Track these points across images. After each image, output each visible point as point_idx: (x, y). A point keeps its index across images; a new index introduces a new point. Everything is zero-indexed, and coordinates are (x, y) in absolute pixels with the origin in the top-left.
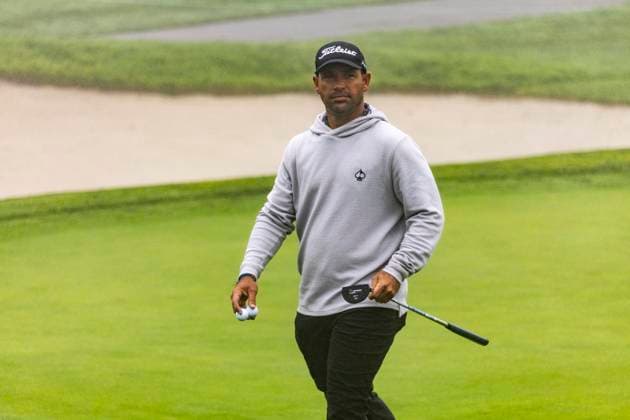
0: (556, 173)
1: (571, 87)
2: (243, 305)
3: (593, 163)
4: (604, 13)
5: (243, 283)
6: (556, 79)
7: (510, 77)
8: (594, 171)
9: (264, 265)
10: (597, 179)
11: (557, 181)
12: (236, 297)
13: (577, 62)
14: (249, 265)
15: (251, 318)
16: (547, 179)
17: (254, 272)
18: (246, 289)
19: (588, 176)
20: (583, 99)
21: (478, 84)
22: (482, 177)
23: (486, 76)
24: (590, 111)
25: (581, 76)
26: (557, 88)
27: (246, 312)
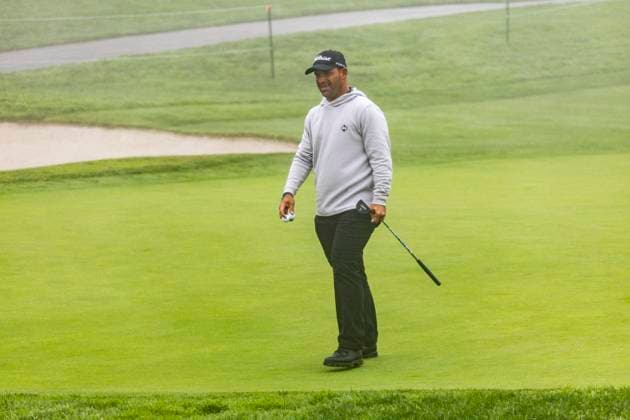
0: (73, 177)
1: (83, 116)
2: (286, 213)
3: (99, 169)
4: (105, 63)
5: (286, 199)
6: (73, 111)
7: (40, 109)
8: (100, 175)
9: (299, 187)
10: (102, 180)
11: (74, 182)
12: (282, 208)
13: (88, 98)
14: (289, 187)
15: (291, 220)
16: (67, 181)
17: (292, 191)
18: (288, 203)
19: (96, 179)
20: (92, 124)
21: (18, 114)
22: (22, 181)
23: (23, 109)
24: (98, 132)
25: (90, 108)
26: (73, 117)
27: (289, 216)
